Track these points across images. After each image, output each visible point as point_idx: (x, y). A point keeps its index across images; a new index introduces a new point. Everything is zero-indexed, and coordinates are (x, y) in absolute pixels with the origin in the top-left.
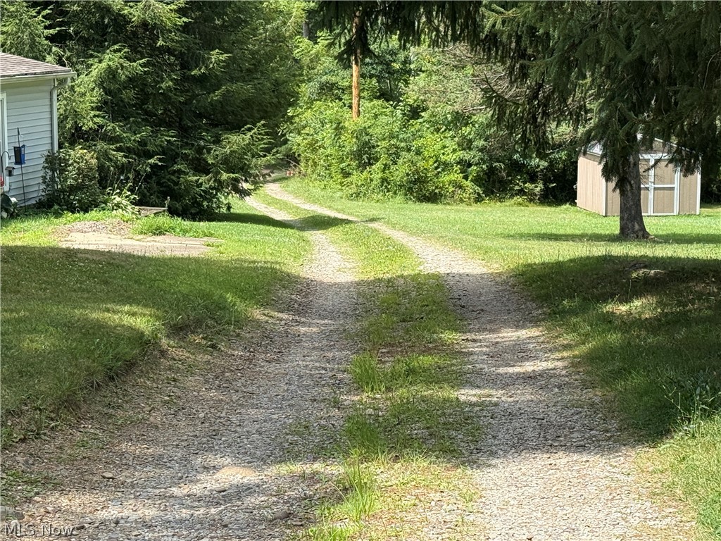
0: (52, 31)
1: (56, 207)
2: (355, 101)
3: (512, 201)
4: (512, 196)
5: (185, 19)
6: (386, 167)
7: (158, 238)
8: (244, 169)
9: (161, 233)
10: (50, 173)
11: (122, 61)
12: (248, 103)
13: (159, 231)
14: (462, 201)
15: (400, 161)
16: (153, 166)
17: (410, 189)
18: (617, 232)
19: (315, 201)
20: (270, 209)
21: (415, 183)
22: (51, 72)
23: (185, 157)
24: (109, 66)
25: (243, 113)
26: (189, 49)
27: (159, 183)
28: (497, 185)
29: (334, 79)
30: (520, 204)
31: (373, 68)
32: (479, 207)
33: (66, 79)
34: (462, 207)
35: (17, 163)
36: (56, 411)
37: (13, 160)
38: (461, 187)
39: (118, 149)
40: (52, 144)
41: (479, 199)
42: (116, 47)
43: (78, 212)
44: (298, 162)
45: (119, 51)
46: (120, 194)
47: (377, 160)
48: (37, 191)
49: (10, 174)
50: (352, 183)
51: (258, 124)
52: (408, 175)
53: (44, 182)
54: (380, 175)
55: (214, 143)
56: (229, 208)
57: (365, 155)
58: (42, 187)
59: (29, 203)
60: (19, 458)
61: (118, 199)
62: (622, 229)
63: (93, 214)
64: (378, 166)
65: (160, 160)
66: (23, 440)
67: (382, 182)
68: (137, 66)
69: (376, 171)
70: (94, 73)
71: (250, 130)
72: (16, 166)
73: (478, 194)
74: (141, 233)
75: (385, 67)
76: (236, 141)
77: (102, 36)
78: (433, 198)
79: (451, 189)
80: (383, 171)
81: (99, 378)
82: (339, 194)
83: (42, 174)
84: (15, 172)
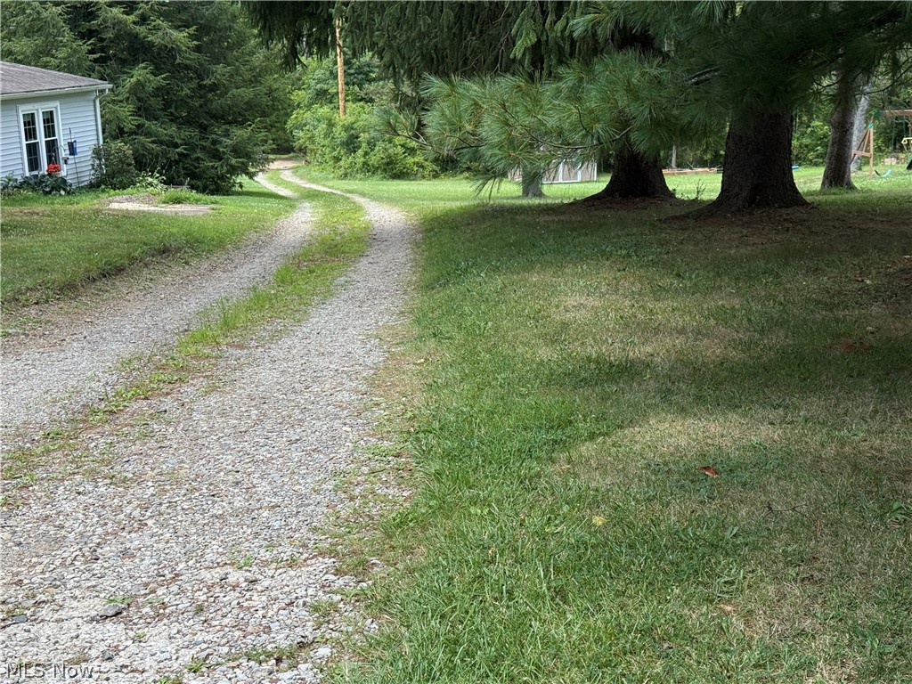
0: (95, 56)
1: (103, 187)
2: (341, 103)
3: (462, 176)
4: (462, 172)
5: (195, 42)
6: (366, 154)
7: (178, 206)
8: (248, 156)
9: (179, 203)
10: (97, 162)
11: (148, 76)
12: (250, 105)
13: (178, 201)
14: (423, 177)
15: (377, 148)
16: (180, 154)
17: (385, 170)
18: (521, 194)
19: (314, 181)
20: (279, 188)
21: (388, 164)
22: (93, 85)
23: (203, 148)
24: (139, 80)
25: (247, 113)
26: (201, 65)
27: (184, 168)
28: (450, 164)
29: (325, 87)
30: (467, 178)
31: (355, 77)
32: (436, 182)
33: (105, 90)
34: (424, 182)
35: (71, 154)
36: (61, 290)
37: (68, 152)
38: (422, 167)
39: (153, 142)
40: (98, 139)
41: (436, 176)
42: (143, 65)
43: (119, 189)
44: (305, 153)
45: (146, 68)
46: (152, 176)
47: (359, 147)
48: (88, 176)
49: (66, 162)
50: (341, 167)
51: (256, 121)
52: (382, 158)
53: (93, 169)
54: (362, 159)
55: (225, 136)
56: (241, 186)
57: (351, 144)
58: (93, 172)
59: (83, 185)
60: (32, 311)
61: (150, 179)
62: (524, 192)
63: (129, 190)
64: (360, 152)
65: (185, 149)
66: (37, 303)
67: (363, 165)
68: (160, 80)
69: (359, 157)
70: (128, 86)
71: (250, 125)
72: (70, 157)
73: (436, 171)
74: (164, 202)
75: (364, 77)
76: (239, 133)
77: (134, 56)
78: (401, 175)
79: (416, 168)
80: (364, 156)
81: (94, 274)
82: (332, 175)
83: (91, 162)
84: (69, 162)
